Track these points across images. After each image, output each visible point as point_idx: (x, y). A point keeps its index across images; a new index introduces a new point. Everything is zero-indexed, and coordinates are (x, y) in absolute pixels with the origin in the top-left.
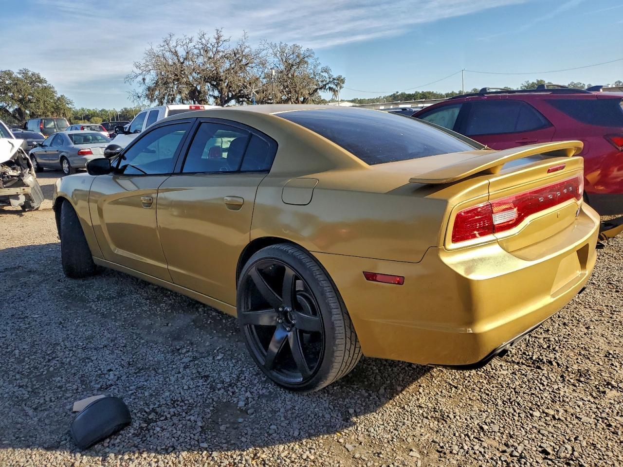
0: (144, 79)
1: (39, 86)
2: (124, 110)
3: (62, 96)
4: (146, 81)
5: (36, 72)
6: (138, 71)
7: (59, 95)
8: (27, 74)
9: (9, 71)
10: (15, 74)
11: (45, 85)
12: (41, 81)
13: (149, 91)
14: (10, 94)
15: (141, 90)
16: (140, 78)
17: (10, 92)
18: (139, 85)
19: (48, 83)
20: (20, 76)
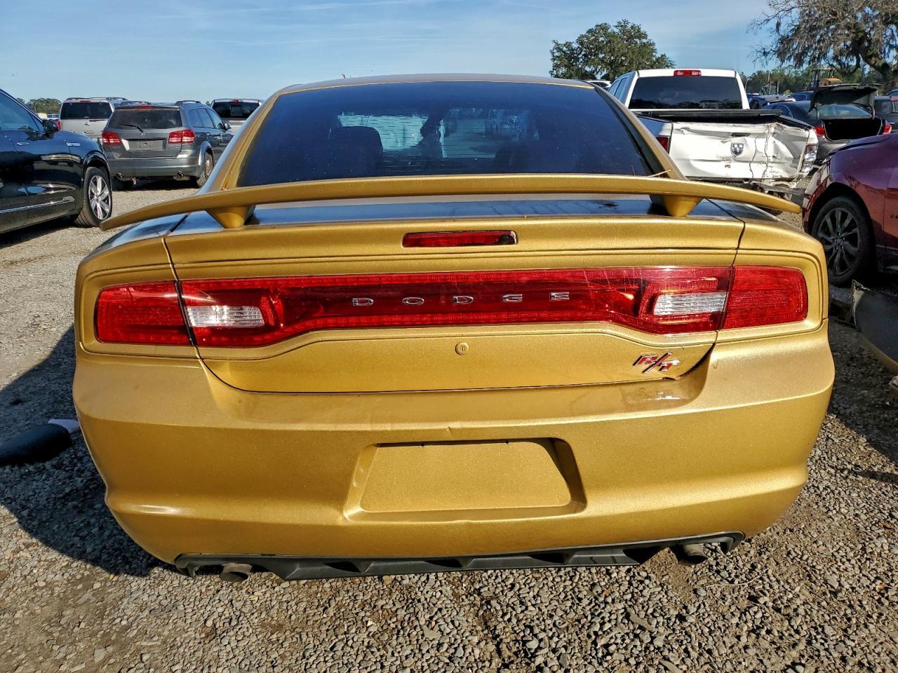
0: (778, 25)
1: (636, 43)
2: (757, 74)
3: (662, 56)
4: (781, 28)
5: (637, 23)
6: (771, 12)
7: (658, 55)
8: (626, 26)
9: (606, 24)
10: (612, 28)
11: (644, 41)
12: (642, 35)
13: (782, 43)
14: (601, 56)
15: (770, 42)
16: (773, 23)
17: (601, 53)
18: (769, 34)
19: (648, 38)
20: (616, 30)
